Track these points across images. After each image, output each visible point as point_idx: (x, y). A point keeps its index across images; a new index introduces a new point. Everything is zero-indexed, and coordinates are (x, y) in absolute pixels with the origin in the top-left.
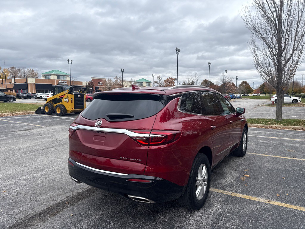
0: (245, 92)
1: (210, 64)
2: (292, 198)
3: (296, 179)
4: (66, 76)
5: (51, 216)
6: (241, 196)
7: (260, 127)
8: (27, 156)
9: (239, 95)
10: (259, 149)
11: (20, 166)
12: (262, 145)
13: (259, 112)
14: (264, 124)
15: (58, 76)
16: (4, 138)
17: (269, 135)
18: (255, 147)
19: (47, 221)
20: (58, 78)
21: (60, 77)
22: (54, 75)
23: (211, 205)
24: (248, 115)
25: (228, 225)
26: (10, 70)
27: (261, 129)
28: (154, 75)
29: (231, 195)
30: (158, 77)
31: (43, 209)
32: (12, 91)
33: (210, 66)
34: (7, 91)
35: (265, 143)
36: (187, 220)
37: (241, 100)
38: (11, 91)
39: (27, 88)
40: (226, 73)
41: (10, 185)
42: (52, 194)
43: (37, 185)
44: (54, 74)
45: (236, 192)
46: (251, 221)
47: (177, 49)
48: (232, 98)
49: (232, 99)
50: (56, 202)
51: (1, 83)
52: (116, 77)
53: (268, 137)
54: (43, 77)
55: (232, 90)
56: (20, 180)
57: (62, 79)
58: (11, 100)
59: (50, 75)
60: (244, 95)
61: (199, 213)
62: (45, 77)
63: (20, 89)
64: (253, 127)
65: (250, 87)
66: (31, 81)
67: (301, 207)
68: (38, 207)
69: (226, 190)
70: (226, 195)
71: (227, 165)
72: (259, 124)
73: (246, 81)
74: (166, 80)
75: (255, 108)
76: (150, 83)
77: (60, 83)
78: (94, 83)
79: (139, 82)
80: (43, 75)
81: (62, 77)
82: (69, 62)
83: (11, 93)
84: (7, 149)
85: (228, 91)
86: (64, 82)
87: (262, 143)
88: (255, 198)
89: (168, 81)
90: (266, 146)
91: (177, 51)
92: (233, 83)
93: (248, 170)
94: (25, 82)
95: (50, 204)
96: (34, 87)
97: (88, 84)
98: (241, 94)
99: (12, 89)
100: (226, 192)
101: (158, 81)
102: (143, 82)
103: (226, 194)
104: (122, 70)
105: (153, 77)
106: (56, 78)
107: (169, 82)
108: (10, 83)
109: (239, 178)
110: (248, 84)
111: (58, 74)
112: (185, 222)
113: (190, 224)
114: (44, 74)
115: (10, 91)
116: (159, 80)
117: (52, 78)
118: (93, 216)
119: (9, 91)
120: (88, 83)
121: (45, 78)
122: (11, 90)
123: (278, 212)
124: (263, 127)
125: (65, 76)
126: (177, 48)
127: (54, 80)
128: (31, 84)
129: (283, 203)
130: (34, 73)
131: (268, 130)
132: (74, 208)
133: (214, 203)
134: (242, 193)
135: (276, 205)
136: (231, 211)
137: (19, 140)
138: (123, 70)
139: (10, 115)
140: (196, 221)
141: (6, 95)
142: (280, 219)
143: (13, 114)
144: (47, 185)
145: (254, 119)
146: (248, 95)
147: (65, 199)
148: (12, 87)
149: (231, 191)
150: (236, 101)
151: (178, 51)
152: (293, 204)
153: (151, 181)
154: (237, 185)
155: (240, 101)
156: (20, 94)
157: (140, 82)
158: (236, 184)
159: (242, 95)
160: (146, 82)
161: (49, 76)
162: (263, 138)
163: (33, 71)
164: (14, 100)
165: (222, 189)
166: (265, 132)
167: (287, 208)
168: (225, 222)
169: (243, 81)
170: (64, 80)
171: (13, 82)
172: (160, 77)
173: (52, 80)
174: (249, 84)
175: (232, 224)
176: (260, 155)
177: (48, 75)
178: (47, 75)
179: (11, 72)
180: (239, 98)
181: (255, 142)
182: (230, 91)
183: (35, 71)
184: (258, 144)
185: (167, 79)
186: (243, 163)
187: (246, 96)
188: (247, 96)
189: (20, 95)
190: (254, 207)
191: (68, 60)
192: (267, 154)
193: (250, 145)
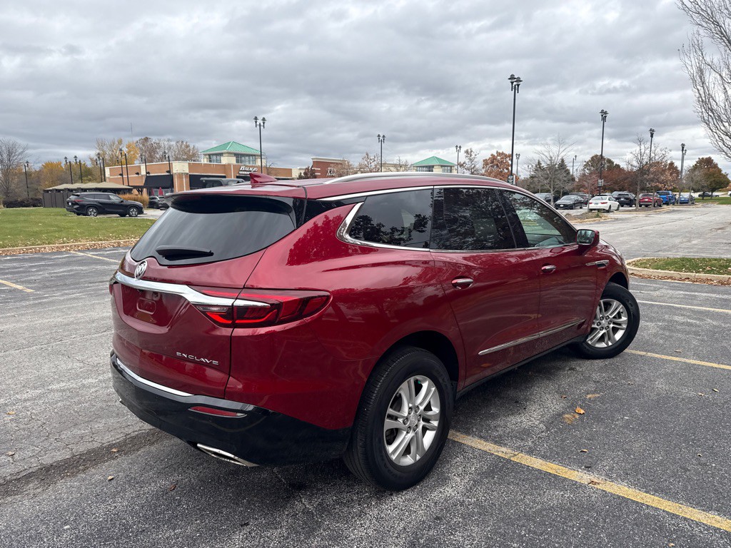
0: (703, 187)
1: (606, 113)
2: (679, 482)
3: (724, 427)
4: (255, 155)
5: (67, 476)
6: (537, 463)
7: (702, 281)
8: (96, 338)
9: (686, 195)
10: (661, 341)
11: (70, 360)
12: (678, 331)
13: (725, 241)
14: (714, 274)
15: (239, 156)
16: (74, 296)
17: (714, 303)
18: (655, 335)
19: (51, 488)
20: (237, 161)
21: (243, 158)
22: (230, 154)
23: (444, 481)
24: (687, 248)
25: (458, 536)
26: (141, 146)
27: (702, 286)
28: (460, 147)
29: (512, 459)
30: (467, 152)
31: (59, 458)
32: (142, 191)
33: (604, 119)
34: (129, 191)
35: (691, 325)
36: (361, 514)
37: (691, 208)
38: (139, 191)
39: (172, 186)
40: (652, 136)
41: (25, 400)
42: (99, 426)
43: (80, 403)
44: (229, 151)
45: (531, 452)
46: (523, 533)
47: (512, 77)
48: (667, 204)
49: (665, 206)
50: (96, 445)
51: (120, 175)
52: (367, 154)
53: (708, 309)
54: (205, 160)
55: (665, 182)
56: (52, 390)
57: (247, 164)
58: (133, 211)
59: (221, 154)
60: (703, 196)
61: (399, 500)
62: (210, 158)
63: (159, 188)
64: (680, 279)
65: (722, 174)
66: (180, 168)
67: (691, 509)
68: (52, 454)
69: (505, 445)
70: (499, 457)
71: (549, 379)
72: (699, 272)
73: (710, 158)
74: (488, 158)
75: (720, 229)
76: (451, 167)
77: (241, 172)
78: (318, 172)
79: (424, 167)
80: (205, 155)
81: (247, 158)
82: (258, 123)
83: (139, 196)
84: (66, 321)
85: (653, 184)
86: (251, 169)
87: (683, 323)
88: (572, 471)
89: (492, 162)
90: (688, 333)
91: (512, 83)
92: (672, 164)
93: (598, 395)
94: (167, 172)
95: (81, 449)
96: (185, 181)
97: (302, 175)
98: (695, 191)
99: (142, 187)
100: (504, 449)
101: (467, 161)
102: (433, 166)
103: (500, 454)
104: (381, 138)
105: (458, 151)
106: (233, 160)
107: (495, 162)
108: (138, 174)
109: (560, 415)
110: (716, 166)
111: (237, 152)
112: (353, 517)
113: (361, 524)
114: (208, 153)
115: (137, 193)
116: (470, 159)
117: (225, 160)
118: (153, 484)
119: (135, 191)
120: (303, 172)
121: (210, 161)
122: (140, 189)
123: (614, 516)
124: (711, 280)
125: (252, 155)
126: (512, 75)
127: (229, 165)
128: (180, 175)
129: (646, 492)
130: (189, 150)
131: (722, 288)
132: (124, 461)
133: (455, 475)
134: (544, 457)
135: (619, 497)
136: (485, 501)
137: (102, 301)
138: (384, 137)
139: (113, 246)
140: (382, 518)
141: (122, 202)
142: (609, 535)
143: (119, 243)
144: (99, 405)
145: (690, 260)
146: (715, 194)
147: (118, 439)
148: (142, 183)
149: (518, 448)
150: (674, 211)
151: (515, 83)
152: (673, 496)
153: (239, 414)
154: (544, 434)
155: (685, 211)
156: (156, 199)
157: (426, 167)
158: (542, 432)
159: (700, 196)
160: (442, 166)
161: (218, 157)
162: (693, 311)
163: (187, 146)
164: (140, 211)
165: (496, 443)
166: (709, 295)
167: (648, 506)
168: (452, 529)
169: (701, 158)
170: (251, 164)
171: (143, 172)
172: (471, 151)
173: (224, 165)
174: (719, 166)
175: (468, 536)
176: (657, 356)
177: (216, 155)
178: (213, 155)
179: (141, 149)
180: (684, 203)
181: (664, 320)
182: (660, 186)
183: (191, 147)
184: (670, 327)
185: (492, 155)
186: (596, 376)
187: (709, 196)
188: (711, 196)
189: (156, 201)
190: (554, 497)
191: (256, 118)
192: (678, 354)
193: (647, 328)
